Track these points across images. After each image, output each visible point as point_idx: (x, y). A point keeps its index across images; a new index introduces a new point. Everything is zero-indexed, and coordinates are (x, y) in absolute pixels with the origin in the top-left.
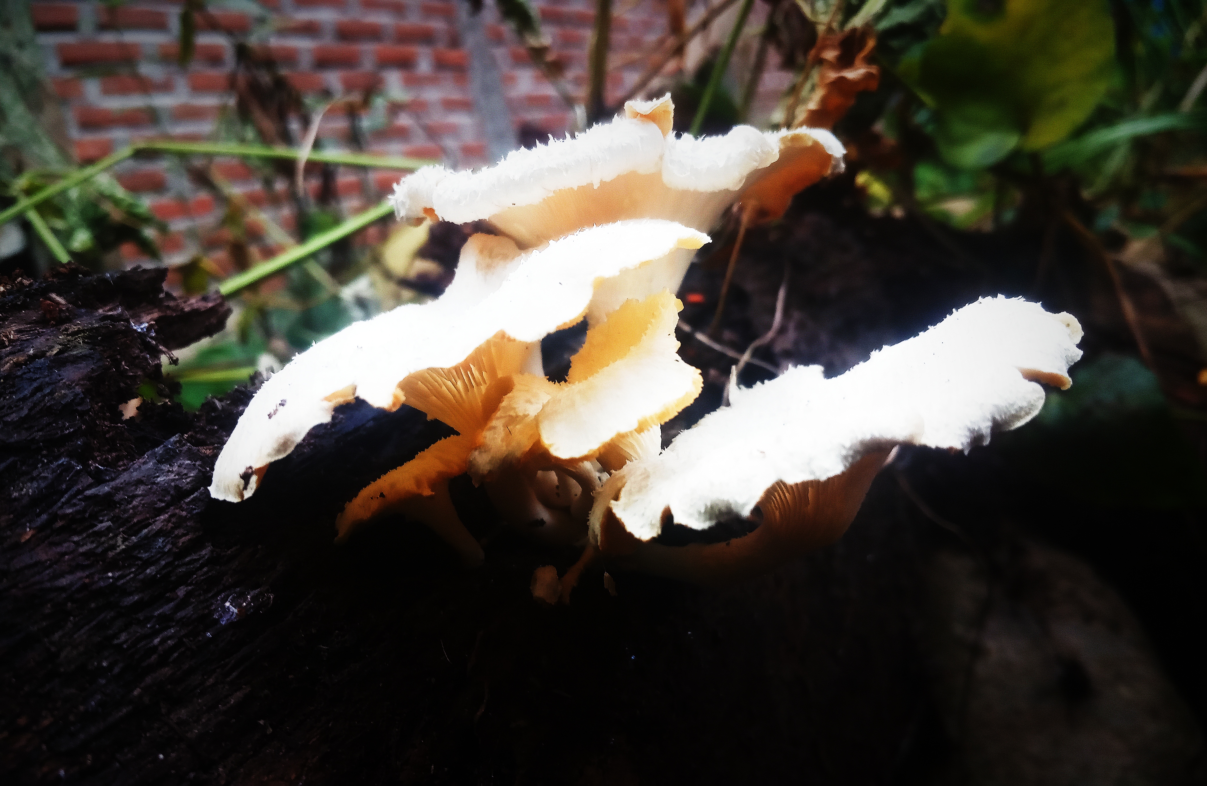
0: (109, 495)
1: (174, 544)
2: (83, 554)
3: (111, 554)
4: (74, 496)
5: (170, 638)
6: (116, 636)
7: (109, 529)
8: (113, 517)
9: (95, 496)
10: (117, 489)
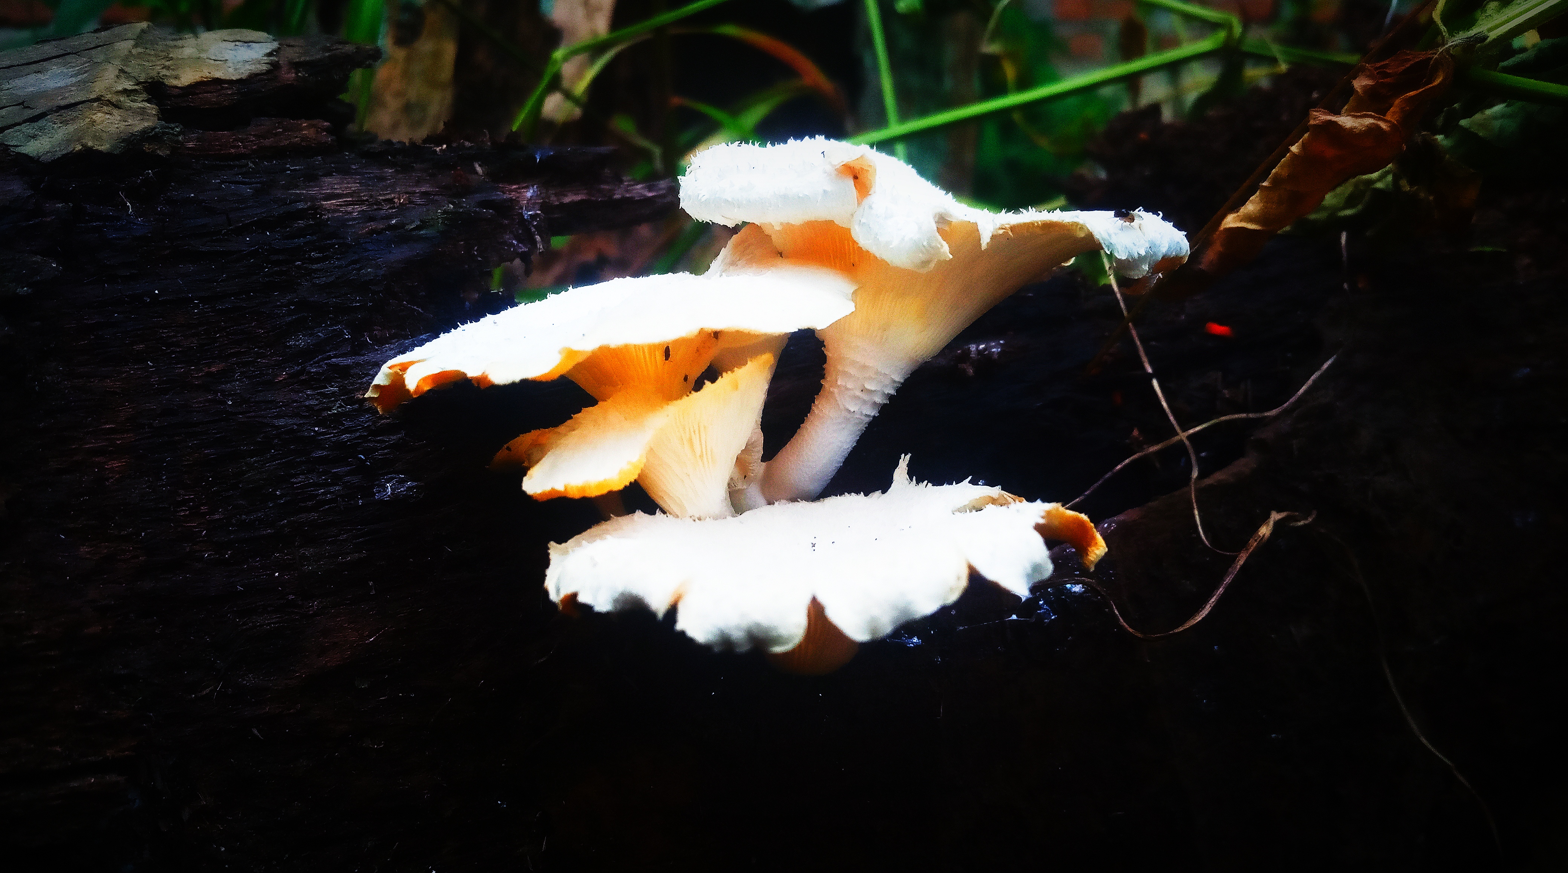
0: (348, 367)
1: (374, 423)
2: (306, 406)
3: (325, 414)
4: (323, 359)
5: (330, 493)
6: (295, 476)
7: (334, 393)
8: (341, 386)
9: (336, 365)
10: (357, 364)
